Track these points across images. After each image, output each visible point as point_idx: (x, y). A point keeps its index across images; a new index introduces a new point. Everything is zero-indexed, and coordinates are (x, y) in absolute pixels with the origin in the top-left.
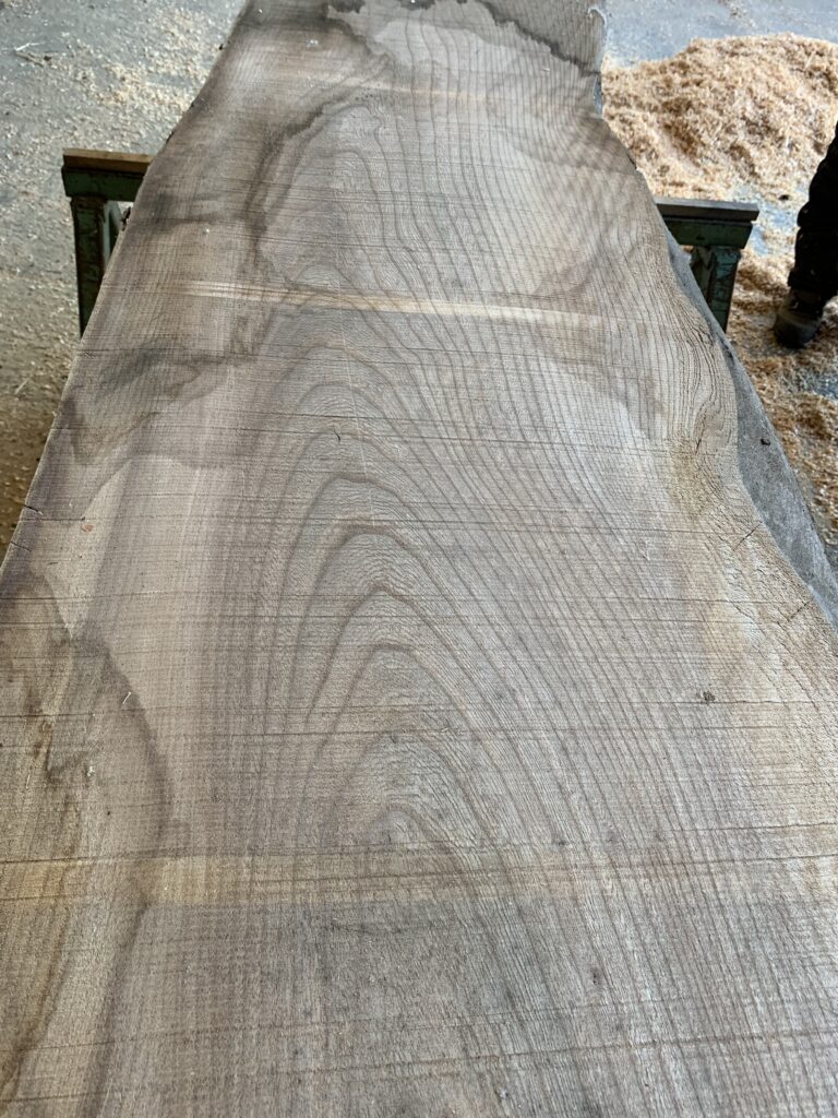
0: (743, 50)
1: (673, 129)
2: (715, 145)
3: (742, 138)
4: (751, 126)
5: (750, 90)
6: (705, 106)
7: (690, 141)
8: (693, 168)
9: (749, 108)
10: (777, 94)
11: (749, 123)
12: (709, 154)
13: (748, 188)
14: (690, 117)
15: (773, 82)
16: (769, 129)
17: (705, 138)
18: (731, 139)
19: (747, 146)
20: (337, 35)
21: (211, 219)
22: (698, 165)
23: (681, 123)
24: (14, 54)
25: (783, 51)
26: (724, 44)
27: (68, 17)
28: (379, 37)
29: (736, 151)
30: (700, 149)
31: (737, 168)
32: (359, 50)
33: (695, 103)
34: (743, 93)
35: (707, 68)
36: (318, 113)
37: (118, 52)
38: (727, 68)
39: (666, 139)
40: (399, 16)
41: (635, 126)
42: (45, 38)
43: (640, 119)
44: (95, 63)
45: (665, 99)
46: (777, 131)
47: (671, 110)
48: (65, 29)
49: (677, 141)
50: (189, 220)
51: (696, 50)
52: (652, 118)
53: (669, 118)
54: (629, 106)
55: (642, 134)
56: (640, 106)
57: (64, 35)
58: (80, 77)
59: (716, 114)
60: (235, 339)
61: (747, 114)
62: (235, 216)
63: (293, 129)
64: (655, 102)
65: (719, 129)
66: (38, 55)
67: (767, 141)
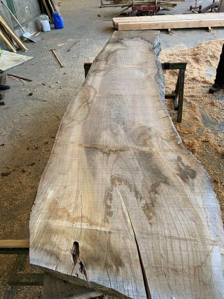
0: (210, 43)
1: (194, 59)
2: (203, 60)
3: (209, 59)
4: (211, 57)
5: (211, 50)
6: (201, 54)
7: (198, 60)
8: (198, 65)
9: (210, 53)
10: (217, 50)
11: (210, 56)
12: (202, 62)
13: (210, 68)
14: (198, 56)
15: (216, 48)
16: (215, 57)
17: (201, 59)
18: (206, 59)
19: (210, 60)
20: (119, 43)
21: (102, 61)
22: (199, 65)
23: (196, 57)
24: (73, 57)
25: (219, 42)
26: (207, 42)
27: (81, 51)
28: (125, 43)
29: (208, 61)
30: (200, 62)
31: (207, 64)
32: (122, 44)
33: (199, 53)
34: (209, 51)
35: (202, 47)
36: (115, 51)
37: (90, 55)
38: (206, 47)
39: (193, 61)
40: (128, 40)
41: (186, 59)
42: (78, 55)
43: (188, 57)
44: (86, 58)
45: (193, 53)
46: (216, 57)
47: (194, 55)
48: (81, 53)
49: (195, 61)
50: (100, 61)
51: (201, 44)
52: (190, 57)
53: (194, 57)
54: (186, 55)
55: (187, 60)
56: (188, 55)
57: (81, 54)
58: (83, 60)
59: (203, 55)
60: (104, 69)
61: (210, 54)
62: (105, 60)
63: (112, 53)
64: (191, 54)
65: (204, 57)
66: (76, 57)
67: (214, 59)
